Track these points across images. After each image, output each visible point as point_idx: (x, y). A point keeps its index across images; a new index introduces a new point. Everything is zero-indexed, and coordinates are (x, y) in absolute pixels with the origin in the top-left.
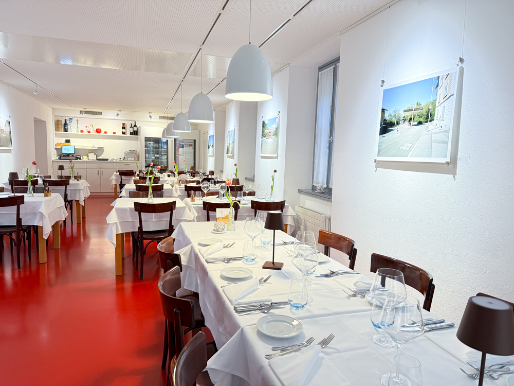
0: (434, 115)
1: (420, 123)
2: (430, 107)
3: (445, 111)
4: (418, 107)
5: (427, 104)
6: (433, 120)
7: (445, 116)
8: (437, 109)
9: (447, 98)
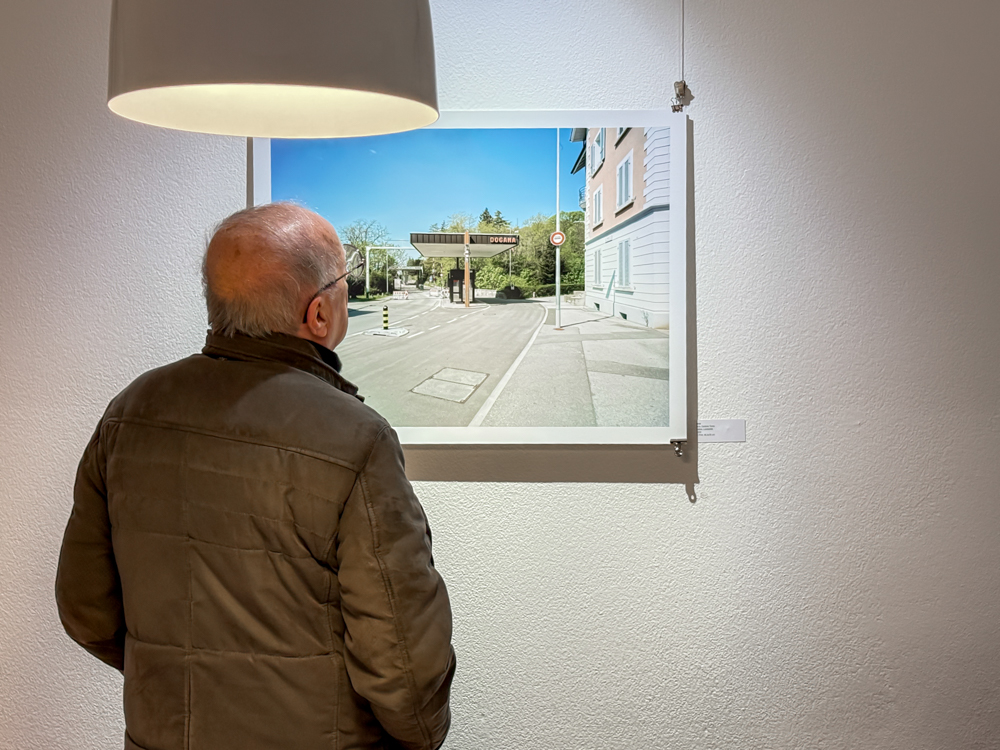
0: (581, 271)
1: (511, 295)
2: (557, 240)
3: (632, 261)
4: (489, 230)
5: (538, 226)
6: (582, 288)
7: (632, 279)
8: (589, 252)
9: (633, 214)
